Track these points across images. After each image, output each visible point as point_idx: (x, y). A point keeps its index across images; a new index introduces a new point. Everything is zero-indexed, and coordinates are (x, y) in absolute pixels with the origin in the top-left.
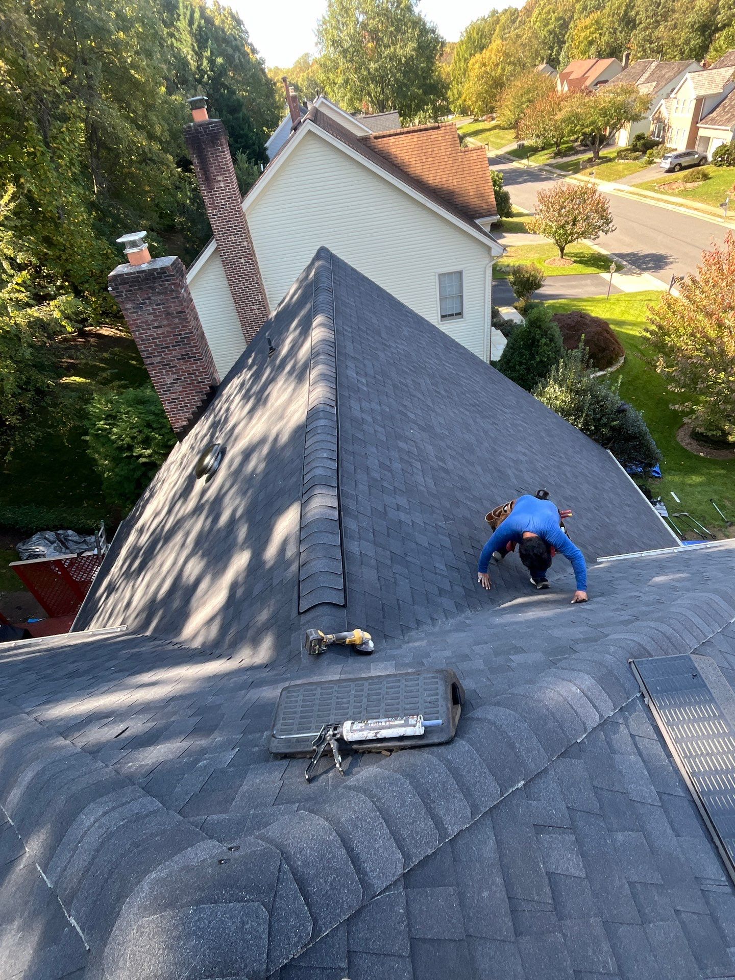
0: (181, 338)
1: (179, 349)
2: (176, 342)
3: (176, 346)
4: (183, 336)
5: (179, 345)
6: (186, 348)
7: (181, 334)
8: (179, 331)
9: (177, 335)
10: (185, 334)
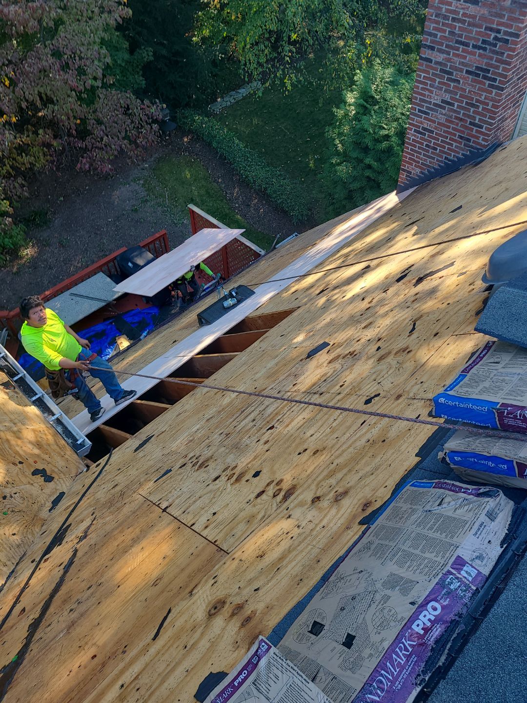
0: (496, 38)
1: (480, 55)
2: (484, 42)
3: (480, 48)
4: (499, 36)
5: (485, 49)
6: (492, 59)
7: (498, 31)
8: (499, 24)
9: (491, 29)
10: (506, 33)
